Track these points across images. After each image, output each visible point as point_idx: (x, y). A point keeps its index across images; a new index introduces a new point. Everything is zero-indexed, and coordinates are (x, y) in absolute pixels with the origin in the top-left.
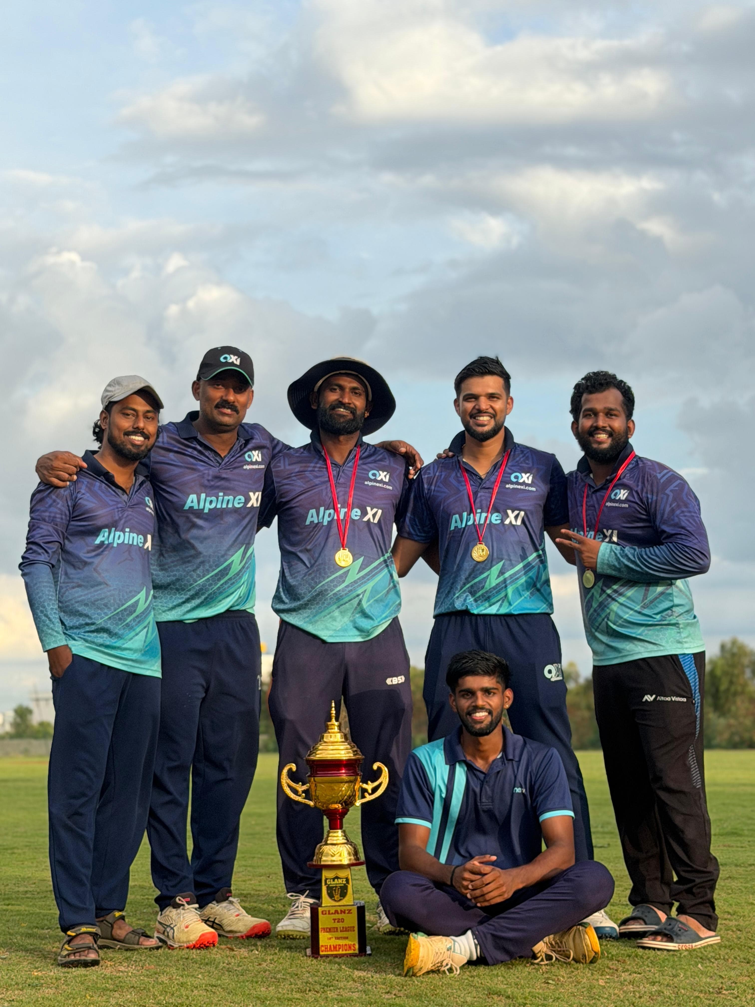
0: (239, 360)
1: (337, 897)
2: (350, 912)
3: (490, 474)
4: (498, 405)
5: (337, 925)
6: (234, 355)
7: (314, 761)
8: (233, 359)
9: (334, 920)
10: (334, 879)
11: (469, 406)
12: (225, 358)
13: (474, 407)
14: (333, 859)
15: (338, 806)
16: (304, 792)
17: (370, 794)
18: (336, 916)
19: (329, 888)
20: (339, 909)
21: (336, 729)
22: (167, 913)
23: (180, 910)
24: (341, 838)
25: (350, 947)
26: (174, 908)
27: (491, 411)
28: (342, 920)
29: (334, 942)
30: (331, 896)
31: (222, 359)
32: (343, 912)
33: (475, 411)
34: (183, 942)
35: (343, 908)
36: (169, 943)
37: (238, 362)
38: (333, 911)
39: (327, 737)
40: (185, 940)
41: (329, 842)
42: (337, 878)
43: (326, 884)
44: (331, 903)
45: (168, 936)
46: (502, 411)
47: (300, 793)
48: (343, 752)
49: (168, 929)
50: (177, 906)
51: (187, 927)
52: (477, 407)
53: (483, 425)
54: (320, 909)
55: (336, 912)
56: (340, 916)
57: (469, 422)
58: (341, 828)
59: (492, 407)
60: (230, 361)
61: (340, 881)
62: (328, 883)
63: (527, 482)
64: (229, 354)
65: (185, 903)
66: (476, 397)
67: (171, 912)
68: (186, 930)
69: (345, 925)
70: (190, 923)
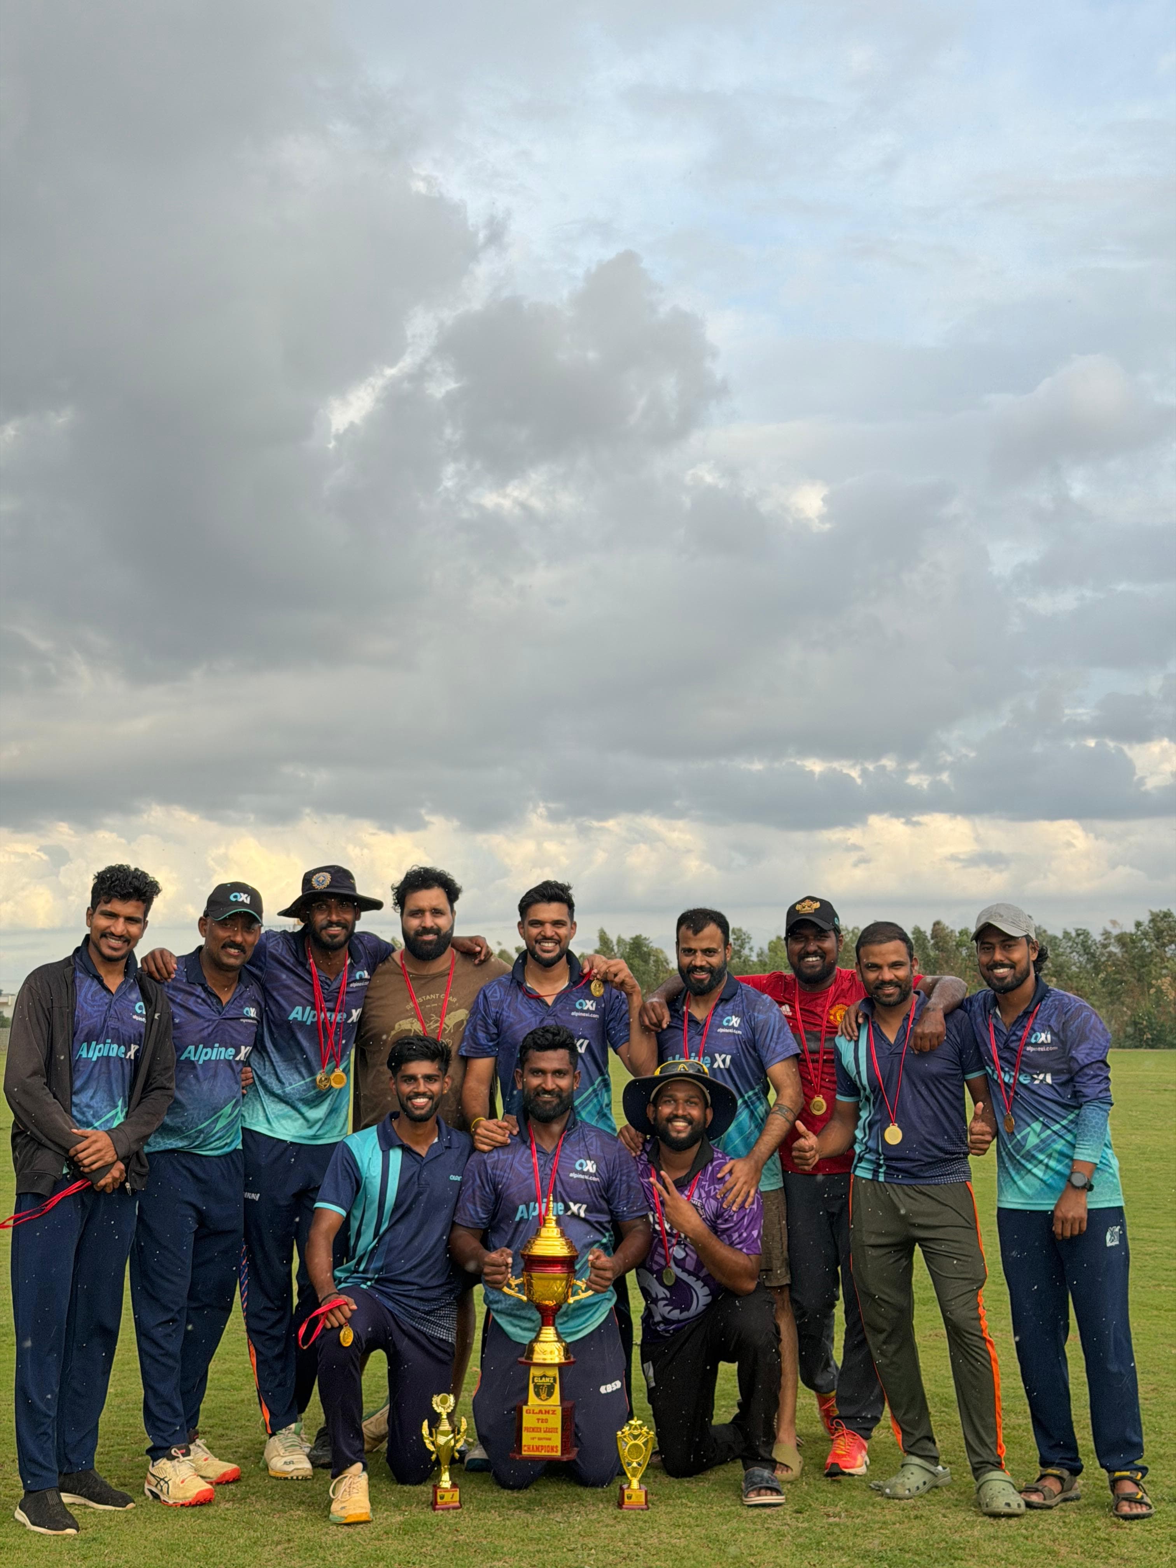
0: (249, 899)
1: (544, 1396)
2: (554, 1412)
3: (556, 1002)
4: (563, 931)
5: (540, 1425)
6: (245, 893)
7: (530, 1256)
8: (244, 898)
9: (538, 1419)
10: (541, 1377)
11: (534, 931)
12: (235, 897)
13: (540, 933)
14: (544, 1357)
15: (551, 1303)
16: (517, 1286)
17: (583, 1292)
18: (540, 1416)
19: (537, 1387)
20: (543, 1409)
21: (553, 1224)
22: (160, 1465)
23: (175, 1462)
24: (552, 1336)
25: (552, 1449)
26: (168, 1459)
27: (556, 937)
28: (546, 1421)
29: (537, 1443)
30: (538, 1394)
31: (232, 898)
32: (547, 1412)
33: (540, 937)
34: (179, 1499)
35: (548, 1408)
36: (162, 1498)
37: (248, 901)
38: (537, 1410)
39: (544, 1232)
40: (181, 1496)
41: (541, 1339)
42: (545, 1376)
43: (533, 1382)
44: (539, 1402)
45: (161, 1490)
46: (566, 937)
47: (513, 1286)
48: (559, 1248)
49: (162, 1483)
50: (172, 1458)
51: (182, 1482)
52: (543, 933)
53: (548, 951)
54: (525, 1408)
55: (540, 1412)
56: (544, 1416)
57: (534, 948)
58: (553, 1325)
59: (556, 933)
60: (240, 900)
61: (548, 1380)
62: (536, 1381)
63: (591, 1009)
64: (239, 892)
65: (180, 1455)
66: (541, 923)
67: (164, 1463)
68: (181, 1485)
69: (549, 1425)
70: (185, 1477)
